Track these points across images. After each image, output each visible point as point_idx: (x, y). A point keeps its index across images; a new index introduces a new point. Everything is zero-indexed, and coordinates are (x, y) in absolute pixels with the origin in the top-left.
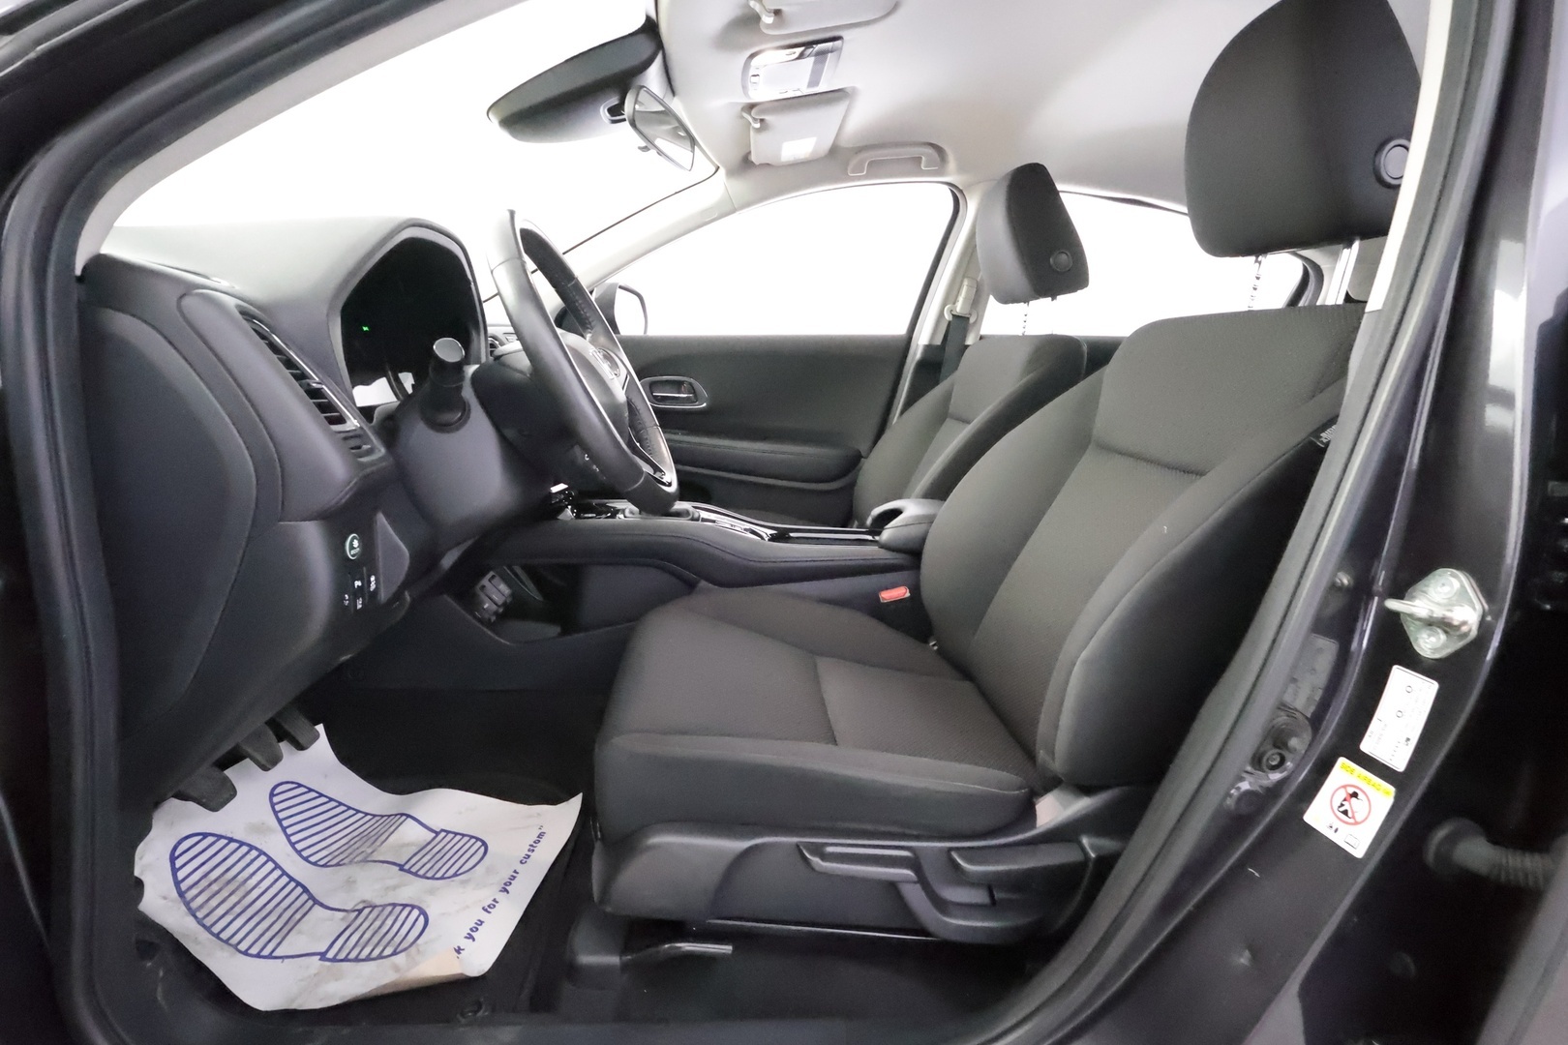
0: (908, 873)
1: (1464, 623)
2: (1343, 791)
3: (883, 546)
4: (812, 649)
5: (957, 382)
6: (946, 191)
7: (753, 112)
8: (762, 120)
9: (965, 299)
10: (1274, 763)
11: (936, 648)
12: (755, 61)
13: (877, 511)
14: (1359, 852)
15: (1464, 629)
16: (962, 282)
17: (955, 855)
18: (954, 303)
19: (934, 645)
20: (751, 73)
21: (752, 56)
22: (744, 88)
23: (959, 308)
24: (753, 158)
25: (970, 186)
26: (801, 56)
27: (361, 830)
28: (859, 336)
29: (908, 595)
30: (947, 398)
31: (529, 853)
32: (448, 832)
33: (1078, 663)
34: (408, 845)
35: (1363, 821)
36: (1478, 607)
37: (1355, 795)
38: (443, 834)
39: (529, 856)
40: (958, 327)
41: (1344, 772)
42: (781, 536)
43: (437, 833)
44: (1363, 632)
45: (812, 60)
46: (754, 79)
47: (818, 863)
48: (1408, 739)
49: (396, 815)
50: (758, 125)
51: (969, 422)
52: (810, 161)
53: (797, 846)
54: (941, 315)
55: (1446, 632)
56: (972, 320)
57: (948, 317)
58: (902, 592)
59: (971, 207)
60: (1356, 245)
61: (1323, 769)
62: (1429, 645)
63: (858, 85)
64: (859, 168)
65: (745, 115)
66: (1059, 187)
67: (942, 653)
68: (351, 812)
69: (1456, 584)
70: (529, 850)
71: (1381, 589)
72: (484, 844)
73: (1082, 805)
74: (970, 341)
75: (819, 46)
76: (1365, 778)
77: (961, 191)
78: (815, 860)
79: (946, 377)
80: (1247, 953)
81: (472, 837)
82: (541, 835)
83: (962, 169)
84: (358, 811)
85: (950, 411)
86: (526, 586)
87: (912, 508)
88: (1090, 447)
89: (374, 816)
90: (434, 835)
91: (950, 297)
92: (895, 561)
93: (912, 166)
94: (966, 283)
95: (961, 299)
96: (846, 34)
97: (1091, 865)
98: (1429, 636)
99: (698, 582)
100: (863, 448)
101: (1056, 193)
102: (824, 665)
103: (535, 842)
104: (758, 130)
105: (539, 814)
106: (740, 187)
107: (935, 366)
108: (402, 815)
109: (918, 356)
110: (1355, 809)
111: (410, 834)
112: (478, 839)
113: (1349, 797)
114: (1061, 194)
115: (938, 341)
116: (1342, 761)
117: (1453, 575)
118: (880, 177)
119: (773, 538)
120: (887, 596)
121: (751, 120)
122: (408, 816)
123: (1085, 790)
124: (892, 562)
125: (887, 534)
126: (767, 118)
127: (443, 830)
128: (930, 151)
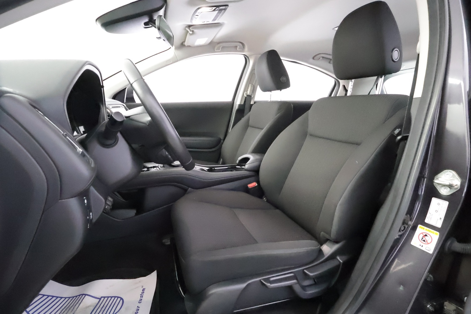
0: (295, 281)
1: (456, 185)
2: (422, 234)
3: (246, 170)
4: (232, 206)
5: (251, 115)
6: (243, 57)
7: (191, 28)
8: (193, 31)
9: (250, 90)
10: (403, 229)
11: (266, 200)
12: (199, 11)
13: (240, 158)
14: (431, 252)
15: (456, 187)
16: (249, 85)
17: (305, 271)
18: (247, 91)
19: (265, 199)
20: (196, 15)
21: (199, 9)
22: (192, 19)
23: (248, 93)
24: (186, 44)
25: (251, 55)
26: (214, 10)
27: (65, 305)
28: (216, 102)
29: (257, 185)
30: (248, 120)
31: (141, 298)
32: (104, 297)
33: (338, 205)
34: (88, 307)
35: (430, 243)
36: (460, 180)
37: (426, 235)
38: (103, 299)
39: (142, 299)
40: (248, 98)
41: (421, 229)
42: (211, 170)
43: (100, 299)
44: (422, 189)
45: (217, 12)
46: (196, 17)
47: (269, 286)
48: (441, 218)
49: (80, 295)
50: (191, 33)
51: (262, 129)
52: (203, 46)
53: (260, 280)
54: (243, 94)
55: (450, 188)
56: (252, 97)
57: (245, 96)
58: (255, 184)
59: (251, 62)
60: (383, 77)
61: (414, 228)
62: (444, 192)
63: (225, 22)
64: (218, 49)
65: (187, 29)
66: (281, 58)
67: (268, 201)
68: (59, 299)
69: (452, 174)
70: (141, 297)
71: (426, 176)
72: (122, 299)
73: (336, 247)
74: (252, 103)
75: (221, 7)
76: (428, 230)
77: (248, 57)
78: (268, 284)
79: (246, 115)
80: (401, 286)
81: (115, 297)
82: (143, 290)
83: (249, 50)
84: (61, 298)
85: (249, 125)
86: (119, 197)
87: (252, 157)
88: (308, 136)
89: (69, 298)
90: (99, 300)
91: (246, 90)
92: (250, 174)
93: (235, 49)
94: (250, 85)
95: (249, 90)
96: (230, 4)
97: (341, 265)
98: (444, 189)
99: (188, 189)
100: (222, 137)
101: (280, 60)
102: (237, 211)
103: (142, 293)
104: (191, 34)
105: (140, 282)
106: (179, 53)
107: (242, 111)
108: (83, 295)
109: (237, 107)
110: (427, 240)
111: (88, 302)
112: (118, 297)
113: (424, 236)
114: (282, 60)
115: (243, 103)
116: (419, 226)
117: (450, 172)
118: (223, 52)
119: (208, 170)
120: (250, 186)
121: (189, 31)
122: (86, 295)
123: (336, 242)
124: (249, 175)
125: (247, 166)
126: (195, 30)
127: (102, 297)
128: (241, 45)
